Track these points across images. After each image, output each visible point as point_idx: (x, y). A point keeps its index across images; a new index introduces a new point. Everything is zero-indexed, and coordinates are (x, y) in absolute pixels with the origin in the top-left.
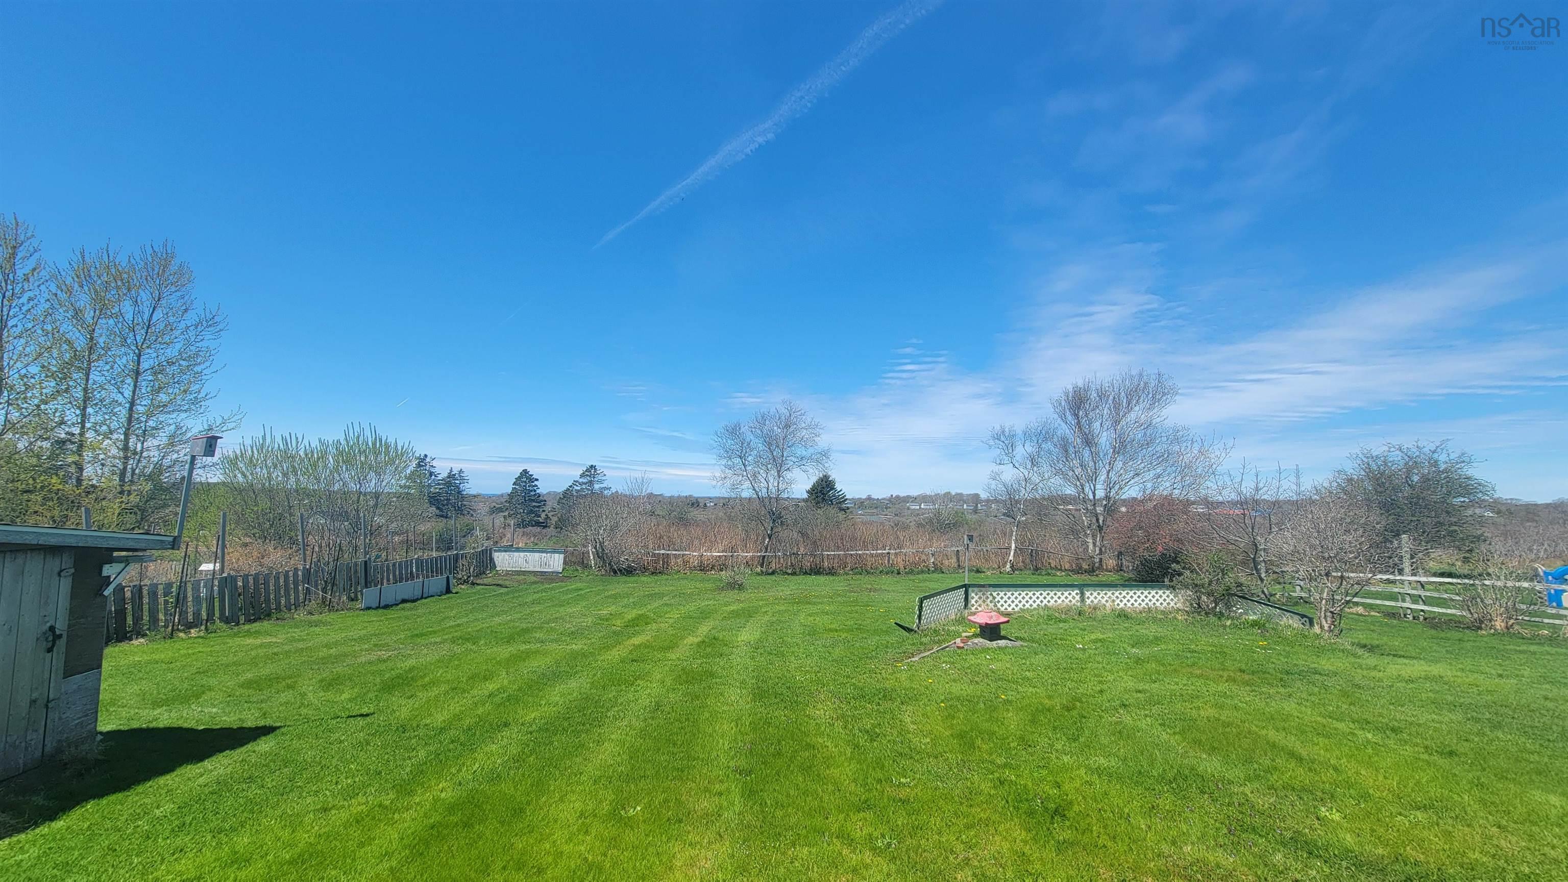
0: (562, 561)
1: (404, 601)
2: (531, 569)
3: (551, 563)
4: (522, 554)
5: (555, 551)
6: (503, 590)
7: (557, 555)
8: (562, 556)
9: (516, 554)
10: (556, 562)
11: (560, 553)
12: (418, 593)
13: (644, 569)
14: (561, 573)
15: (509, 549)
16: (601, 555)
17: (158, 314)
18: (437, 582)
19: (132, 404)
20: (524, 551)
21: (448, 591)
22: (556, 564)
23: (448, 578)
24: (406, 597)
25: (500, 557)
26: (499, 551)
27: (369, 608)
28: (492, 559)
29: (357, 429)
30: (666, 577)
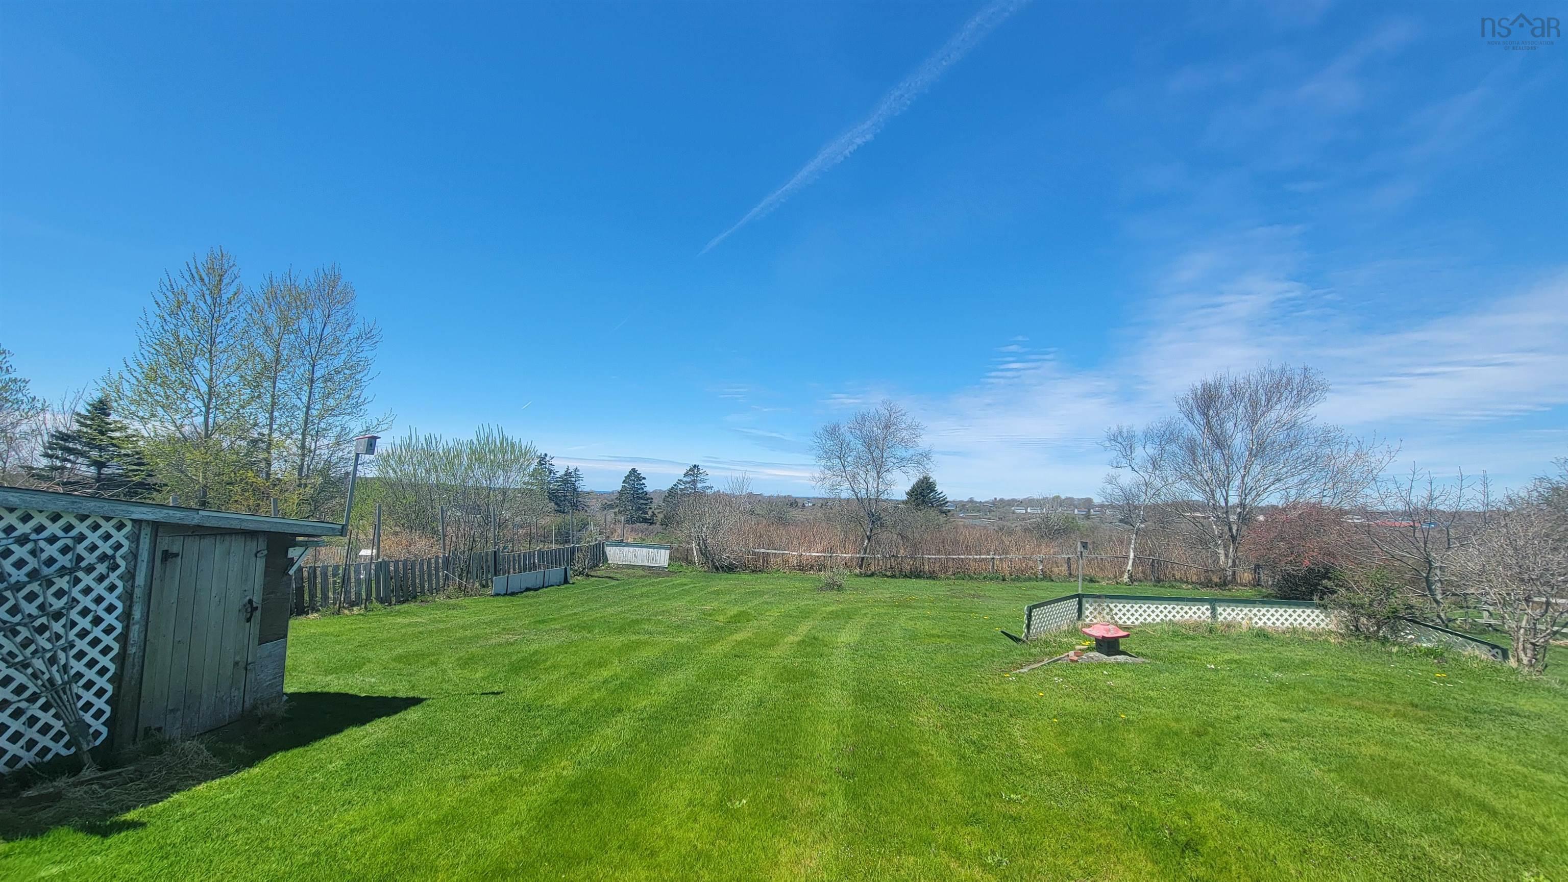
0: (667, 557)
1: (528, 589)
2: (640, 563)
3: (658, 558)
4: (631, 549)
5: (661, 547)
6: (614, 583)
7: (663, 551)
8: (668, 552)
9: (626, 549)
10: (662, 558)
11: (666, 549)
12: (539, 583)
13: (745, 567)
14: (667, 568)
15: (620, 543)
16: (703, 552)
17: (328, 329)
18: (556, 573)
19: (308, 408)
20: (633, 546)
21: (566, 581)
22: (662, 559)
23: (566, 569)
24: (529, 586)
25: (612, 552)
26: (611, 545)
27: (497, 595)
28: (604, 553)
29: (487, 430)
30: (765, 575)
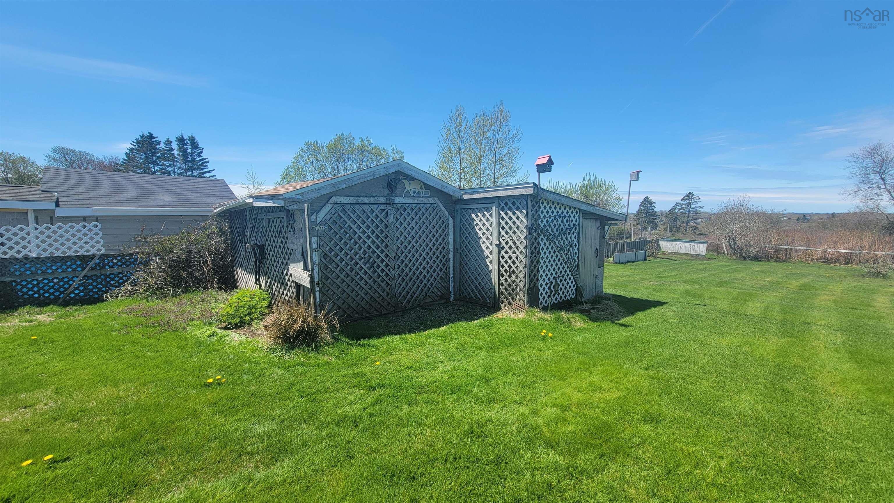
0: (705, 249)
1: (628, 262)
2: (684, 252)
3: (698, 249)
4: (678, 243)
5: (700, 242)
6: (675, 262)
7: (702, 245)
8: (705, 245)
9: (674, 243)
10: (701, 249)
11: (704, 243)
12: (633, 259)
13: (768, 258)
14: (704, 256)
15: (668, 240)
16: (732, 247)
18: (640, 254)
20: (679, 241)
21: (645, 259)
22: (701, 250)
23: (645, 252)
24: (629, 260)
25: (664, 244)
26: (664, 240)
27: (617, 263)
28: (658, 246)
30: (788, 264)
